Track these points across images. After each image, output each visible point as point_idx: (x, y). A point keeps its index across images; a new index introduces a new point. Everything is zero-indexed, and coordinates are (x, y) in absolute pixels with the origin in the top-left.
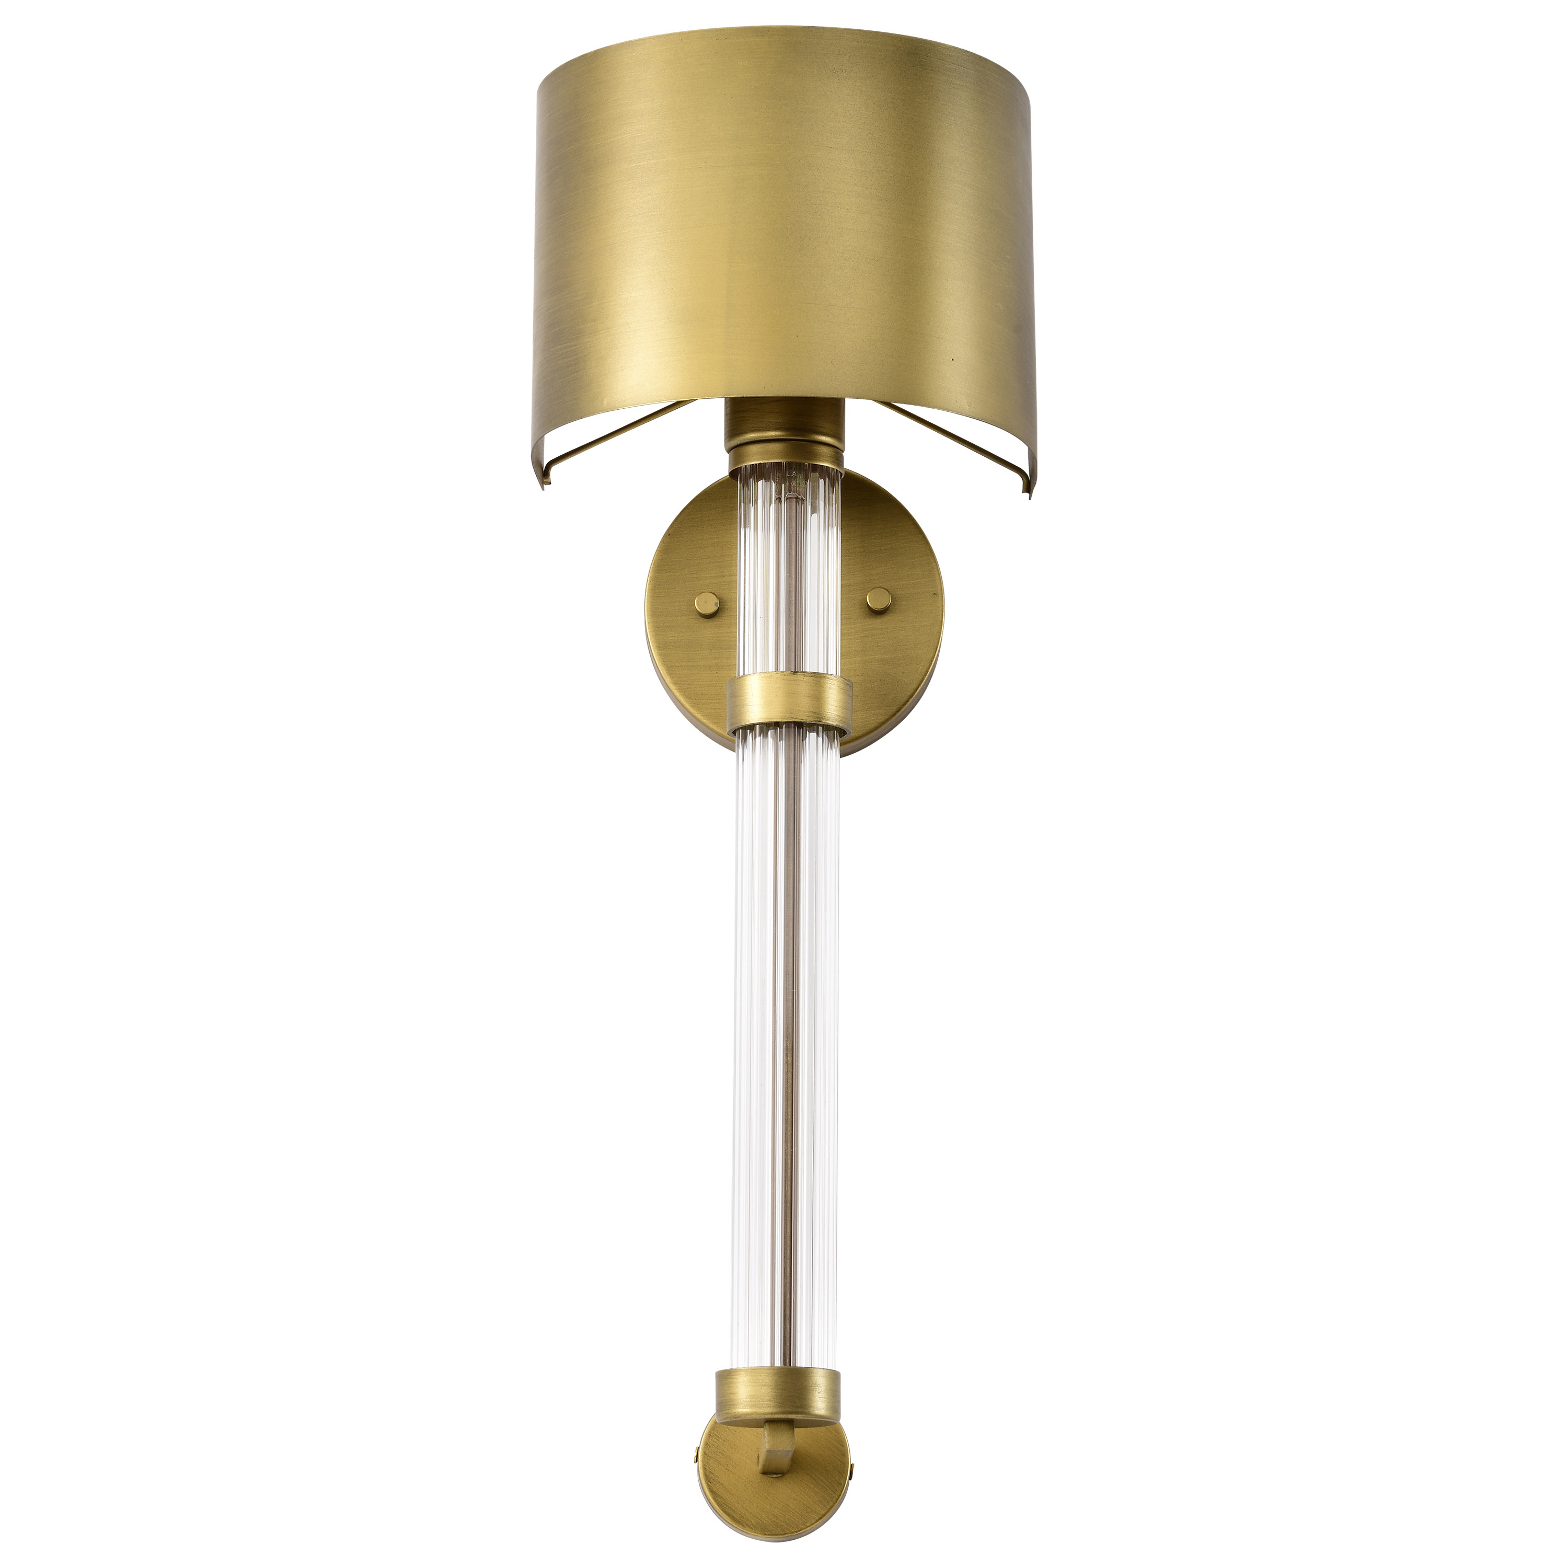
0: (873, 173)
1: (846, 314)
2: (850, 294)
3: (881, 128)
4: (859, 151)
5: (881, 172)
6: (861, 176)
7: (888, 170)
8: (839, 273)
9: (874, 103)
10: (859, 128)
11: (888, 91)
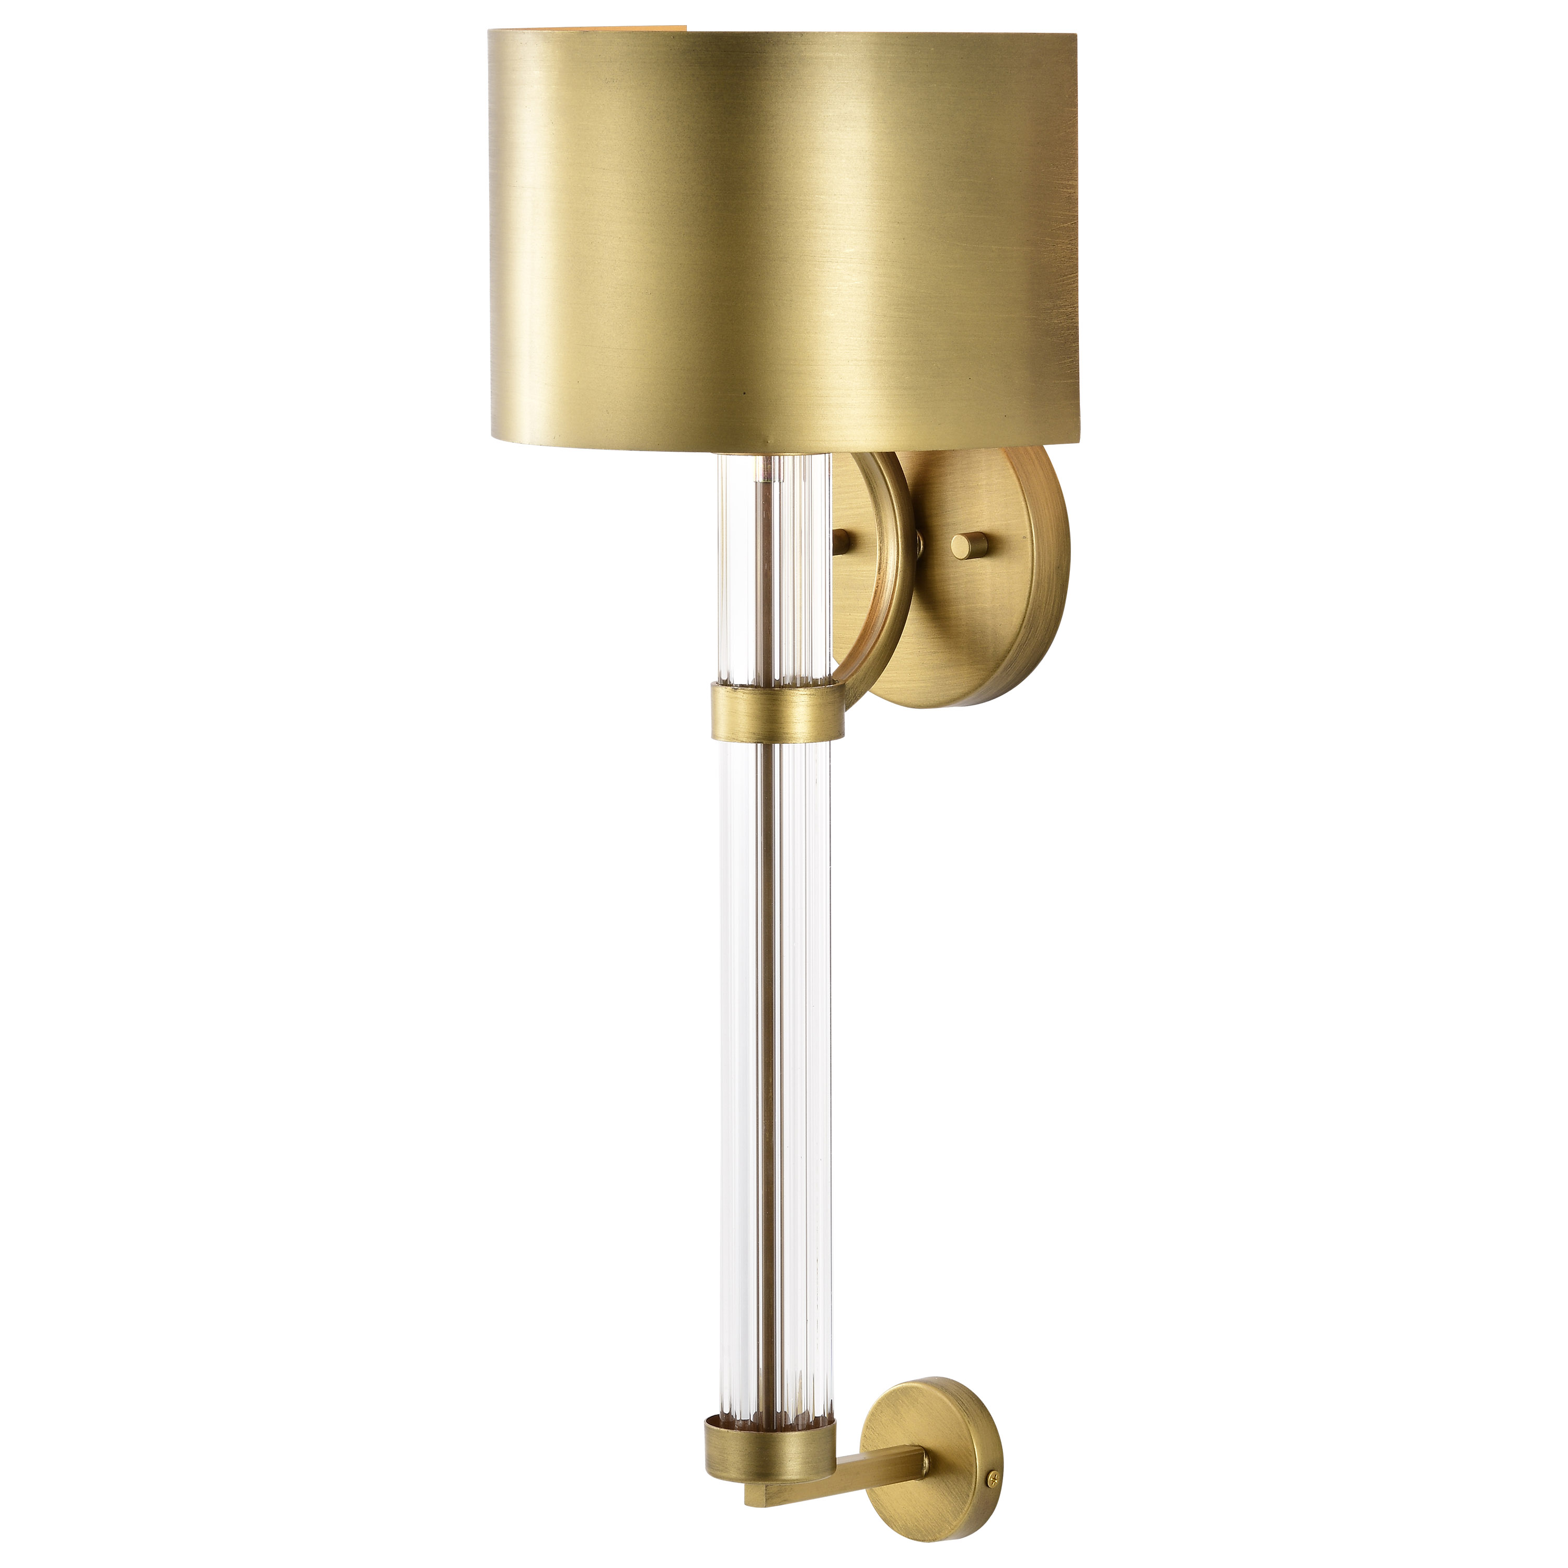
0: (644, 195)
1: (620, 356)
2: (623, 333)
3: (653, 142)
4: (630, 170)
5: (653, 193)
6: (632, 200)
7: (661, 189)
8: (613, 311)
9: (645, 115)
10: (630, 144)
11: (660, 99)
